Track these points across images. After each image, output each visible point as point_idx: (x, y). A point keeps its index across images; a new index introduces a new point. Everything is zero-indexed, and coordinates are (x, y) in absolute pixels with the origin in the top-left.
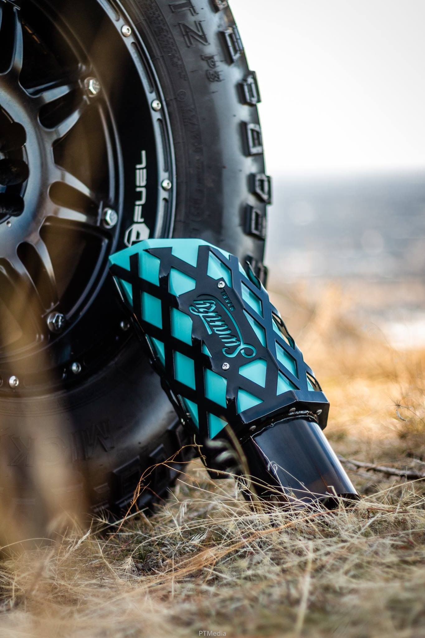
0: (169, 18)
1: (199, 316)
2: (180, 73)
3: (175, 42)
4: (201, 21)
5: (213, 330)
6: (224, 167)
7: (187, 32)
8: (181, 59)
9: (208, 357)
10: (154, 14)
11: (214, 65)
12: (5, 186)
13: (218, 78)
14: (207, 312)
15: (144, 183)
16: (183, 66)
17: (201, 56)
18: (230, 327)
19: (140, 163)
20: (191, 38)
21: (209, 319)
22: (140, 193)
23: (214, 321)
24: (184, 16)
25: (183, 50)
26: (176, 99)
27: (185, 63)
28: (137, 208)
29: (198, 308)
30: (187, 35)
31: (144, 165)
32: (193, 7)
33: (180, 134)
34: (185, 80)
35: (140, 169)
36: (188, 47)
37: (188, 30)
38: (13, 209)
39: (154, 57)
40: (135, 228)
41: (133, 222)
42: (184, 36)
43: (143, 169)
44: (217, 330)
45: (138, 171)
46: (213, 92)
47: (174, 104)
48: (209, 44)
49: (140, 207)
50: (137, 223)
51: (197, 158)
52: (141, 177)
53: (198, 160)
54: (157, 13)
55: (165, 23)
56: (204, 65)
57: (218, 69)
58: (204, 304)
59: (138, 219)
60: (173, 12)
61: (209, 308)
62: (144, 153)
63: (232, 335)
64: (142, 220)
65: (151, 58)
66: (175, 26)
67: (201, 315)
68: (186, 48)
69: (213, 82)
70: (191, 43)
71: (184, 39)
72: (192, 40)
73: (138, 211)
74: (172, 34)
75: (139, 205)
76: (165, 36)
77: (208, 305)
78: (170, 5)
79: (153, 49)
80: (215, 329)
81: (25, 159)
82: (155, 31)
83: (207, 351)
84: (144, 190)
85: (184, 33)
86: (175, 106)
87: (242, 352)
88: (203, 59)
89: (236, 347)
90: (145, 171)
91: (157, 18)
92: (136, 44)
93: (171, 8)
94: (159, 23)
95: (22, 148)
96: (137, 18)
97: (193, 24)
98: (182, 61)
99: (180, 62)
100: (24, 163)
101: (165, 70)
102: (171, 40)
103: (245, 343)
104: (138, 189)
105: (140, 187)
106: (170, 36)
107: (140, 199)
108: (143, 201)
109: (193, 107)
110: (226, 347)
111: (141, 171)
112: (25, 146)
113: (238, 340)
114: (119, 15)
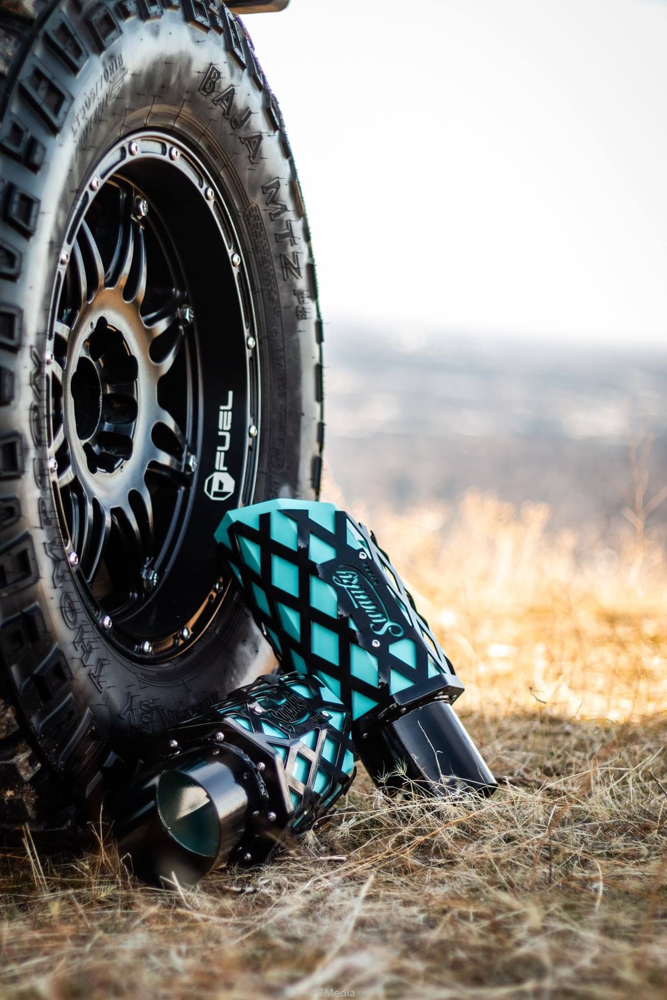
0: (273, 248)
1: (343, 588)
2: (275, 308)
3: (275, 275)
4: (297, 253)
5: (358, 605)
6: (303, 414)
7: (286, 264)
8: (278, 293)
9: (354, 632)
10: (262, 243)
11: (303, 301)
12: (114, 425)
13: (305, 316)
14: (351, 584)
15: (228, 427)
16: (278, 302)
17: (294, 291)
18: (375, 602)
19: (226, 404)
20: (289, 271)
21: (353, 592)
22: (224, 437)
23: (359, 595)
24: (284, 247)
25: (281, 283)
26: (268, 337)
27: (280, 299)
28: (218, 454)
29: (341, 579)
30: (286, 268)
31: (230, 406)
32: (293, 237)
33: (268, 375)
34: (278, 316)
35: (224, 411)
36: (285, 280)
37: (287, 262)
38: (116, 451)
39: (255, 289)
40: (217, 477)
41: (213, 470)
42: (283, 268)
43: (228, 411)
44: (363, 605)
45: (221, 413)
46: (300, 331)
47: (266, 343)
48: (302, 277)
49: (223, 454)
50: (219, 471)
51: (281, 403)
52: (225, 421)
53: (281, 405)
54: (264, 242)
55: (269, 254)
56: (295, 299)
57: (305, 306)
58: (347, 574)
59: (219, 467)
60: (277, 242)
61: (351, 580)
62: (231, 393)
63: (377, 611)
64: (225, 469)
65: (252, 291)
66: (277, 257)
67: (345, 586)
68: (283, 282)
69: (301, 319)
70: (288, 277)
71: (283, 272)
72: (289, 274)
73: (220, 458)
74: (274, 267)
75: (221, 451)
76: (267, 267)
77: (350, 576)
78: (276, 234)
79: (255, 281)
80: (361, 603)
81: (135, 397)
82: (259, 262)
83: (353, 626)
84: (228, 436)
85: (284, 265)
86: (267, 344)
87: (390, 629)
88: (295, 294)
89: (383, 624)
90: (230, 413)
91: (263, 247)
92: (241, 274)
93: (276, 237)
94: (265, 253)
95: (133, 384)
96: (247, 246)
97: (291, 255)
98: (278, 295)
99: (276, 297)
100: (134, 399)
101: (262, 304)
102: (272, 272)
103: (391, 620)
104: (220, 433)
105: (223, 430)
106: (271, 267)
107: (223, 445)
108: (227, 447)
109: (282, 345)
110: (374, 623)
111: (226, 413)
112: (136, 382)
113: (384, 616)
114: (231, 243)
